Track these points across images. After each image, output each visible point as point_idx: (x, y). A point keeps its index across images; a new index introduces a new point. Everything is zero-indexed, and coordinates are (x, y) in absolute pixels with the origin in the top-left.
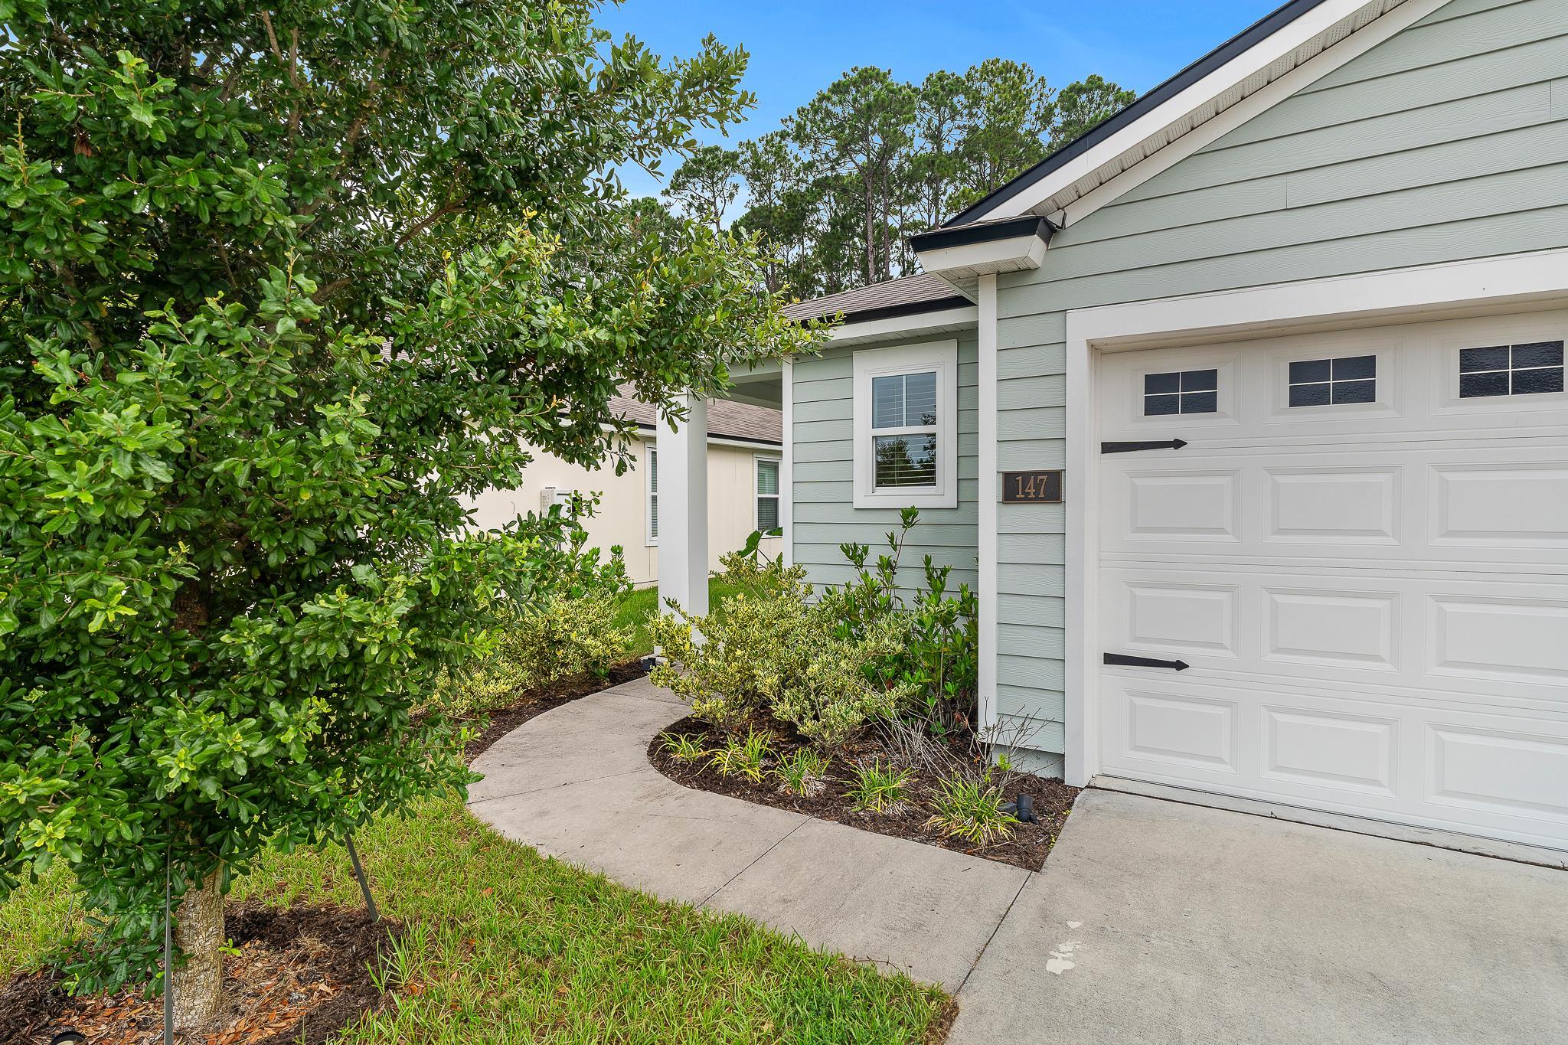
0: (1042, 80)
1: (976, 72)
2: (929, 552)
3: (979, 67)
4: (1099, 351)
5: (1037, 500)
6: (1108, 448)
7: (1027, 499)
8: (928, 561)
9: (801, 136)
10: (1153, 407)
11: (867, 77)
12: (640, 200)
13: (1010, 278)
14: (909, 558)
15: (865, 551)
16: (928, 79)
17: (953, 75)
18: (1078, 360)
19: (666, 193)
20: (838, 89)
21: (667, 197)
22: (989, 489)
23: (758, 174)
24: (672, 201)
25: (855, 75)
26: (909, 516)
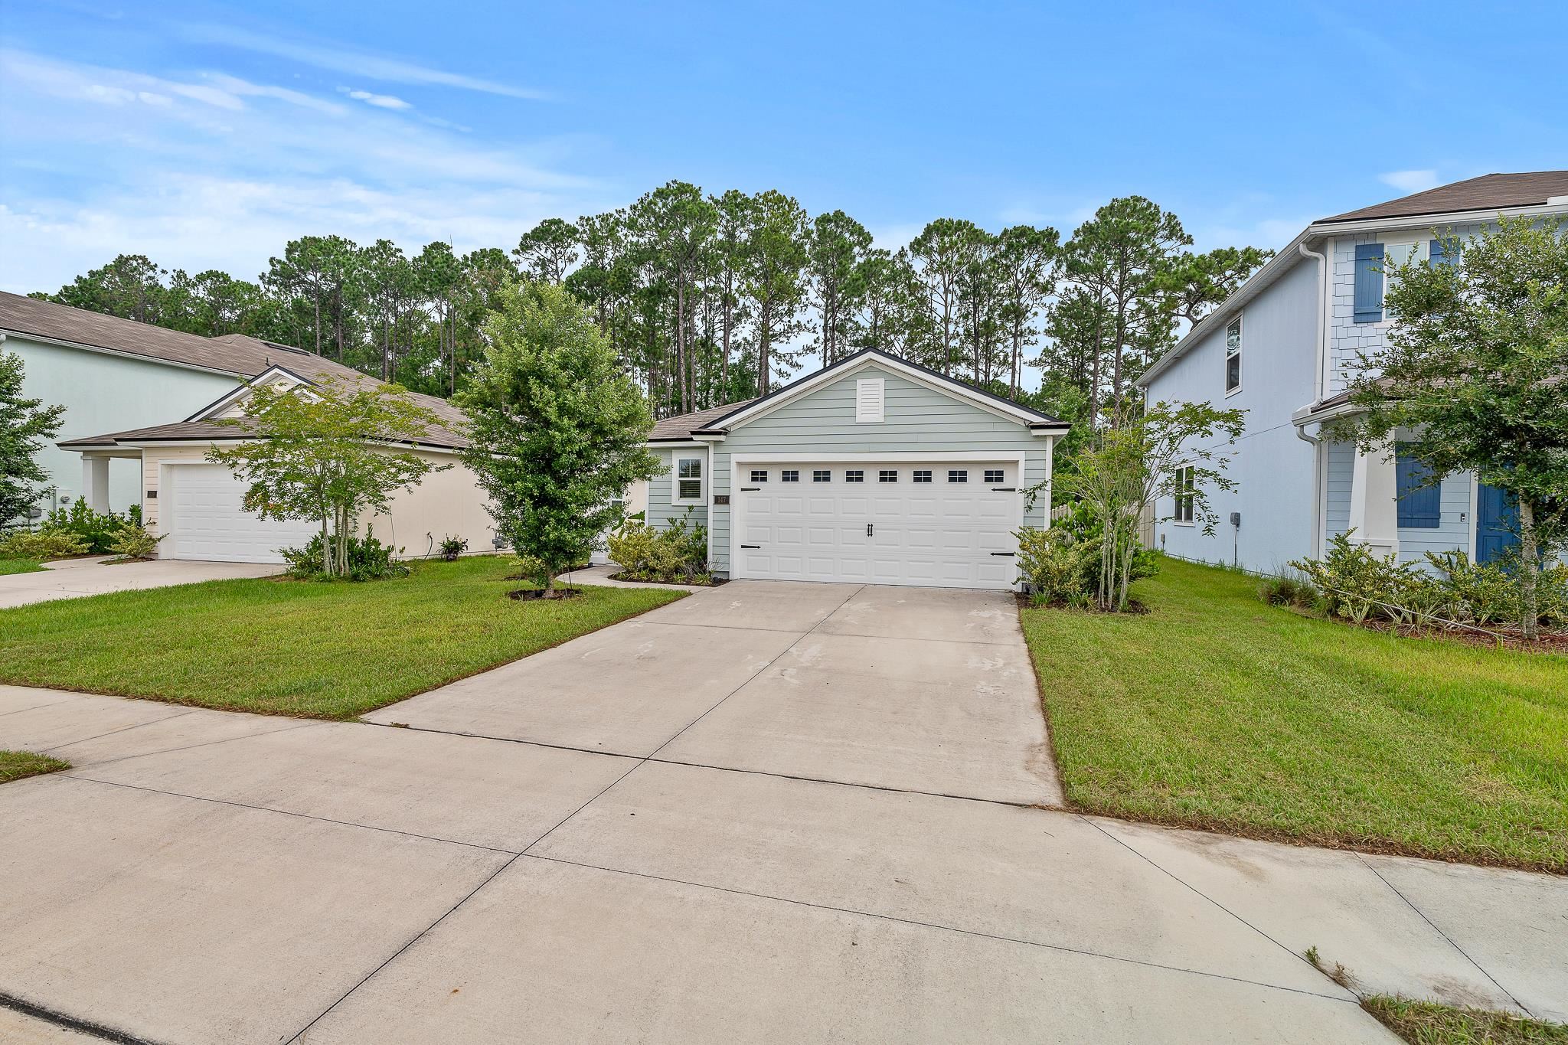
0: (804, 211)
1: (760, 197)
2: (697, 520)
3: (764, 194)
4: (739, 464)
5: (723, 503)
6: (742, 490)
7: (721, 503)
8: (697, 523)
9: (631, 225)
10: (753, 479)
11: (683, 189)
12: (488, 250)
13: (717, 443)
14: (690, 523)
15: (676, 520)
16: (726, 195)
17: (744, 195)
18: (734, 467)
19: (516, 252)
20: (660, 194)
21: (517, 256)
22: (711, 500)
23: (593, 242)
24: (521, 259)
25: (674, 186)
26: (691, 508)
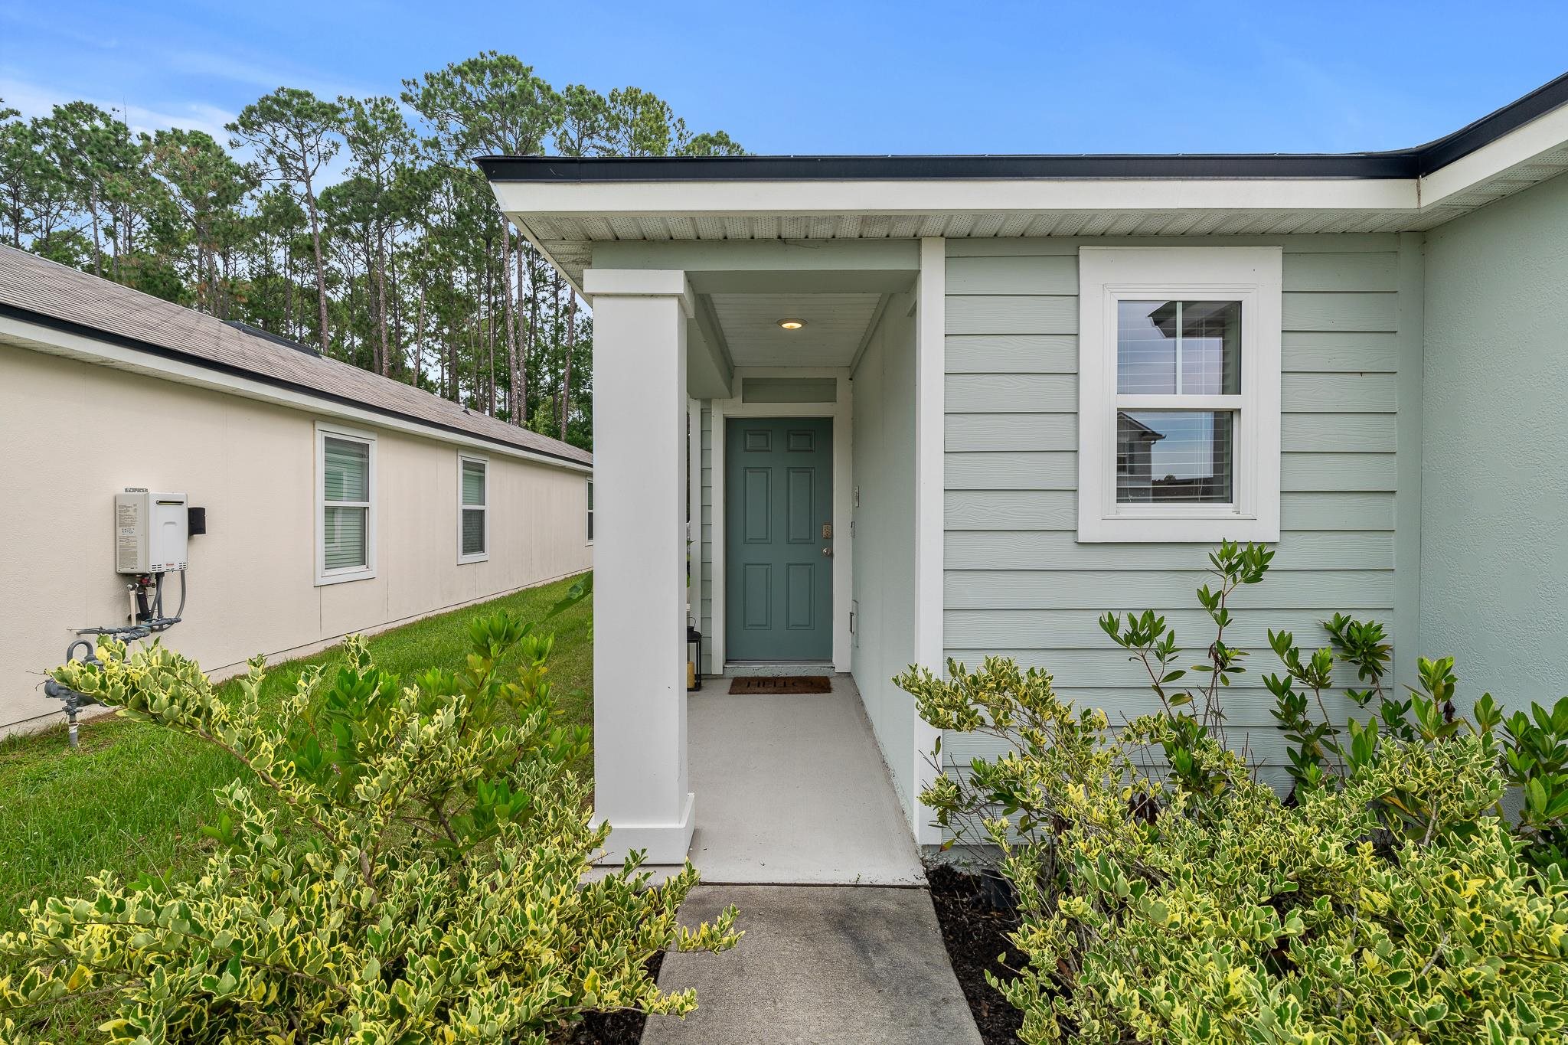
0: (681, 120)
3: (622, 91)
11: (506, 65)
25: (494, 59)
